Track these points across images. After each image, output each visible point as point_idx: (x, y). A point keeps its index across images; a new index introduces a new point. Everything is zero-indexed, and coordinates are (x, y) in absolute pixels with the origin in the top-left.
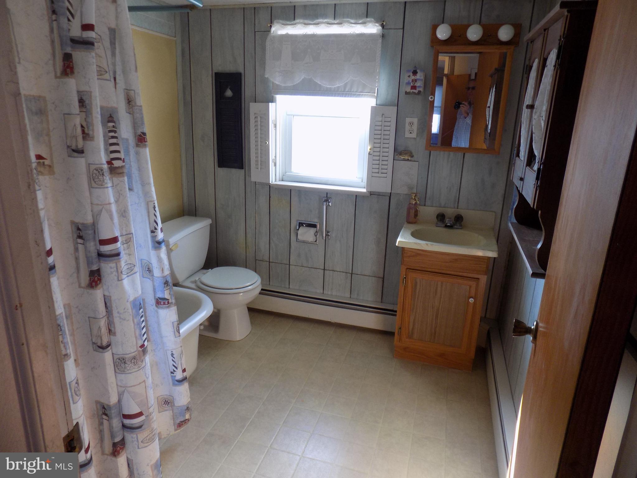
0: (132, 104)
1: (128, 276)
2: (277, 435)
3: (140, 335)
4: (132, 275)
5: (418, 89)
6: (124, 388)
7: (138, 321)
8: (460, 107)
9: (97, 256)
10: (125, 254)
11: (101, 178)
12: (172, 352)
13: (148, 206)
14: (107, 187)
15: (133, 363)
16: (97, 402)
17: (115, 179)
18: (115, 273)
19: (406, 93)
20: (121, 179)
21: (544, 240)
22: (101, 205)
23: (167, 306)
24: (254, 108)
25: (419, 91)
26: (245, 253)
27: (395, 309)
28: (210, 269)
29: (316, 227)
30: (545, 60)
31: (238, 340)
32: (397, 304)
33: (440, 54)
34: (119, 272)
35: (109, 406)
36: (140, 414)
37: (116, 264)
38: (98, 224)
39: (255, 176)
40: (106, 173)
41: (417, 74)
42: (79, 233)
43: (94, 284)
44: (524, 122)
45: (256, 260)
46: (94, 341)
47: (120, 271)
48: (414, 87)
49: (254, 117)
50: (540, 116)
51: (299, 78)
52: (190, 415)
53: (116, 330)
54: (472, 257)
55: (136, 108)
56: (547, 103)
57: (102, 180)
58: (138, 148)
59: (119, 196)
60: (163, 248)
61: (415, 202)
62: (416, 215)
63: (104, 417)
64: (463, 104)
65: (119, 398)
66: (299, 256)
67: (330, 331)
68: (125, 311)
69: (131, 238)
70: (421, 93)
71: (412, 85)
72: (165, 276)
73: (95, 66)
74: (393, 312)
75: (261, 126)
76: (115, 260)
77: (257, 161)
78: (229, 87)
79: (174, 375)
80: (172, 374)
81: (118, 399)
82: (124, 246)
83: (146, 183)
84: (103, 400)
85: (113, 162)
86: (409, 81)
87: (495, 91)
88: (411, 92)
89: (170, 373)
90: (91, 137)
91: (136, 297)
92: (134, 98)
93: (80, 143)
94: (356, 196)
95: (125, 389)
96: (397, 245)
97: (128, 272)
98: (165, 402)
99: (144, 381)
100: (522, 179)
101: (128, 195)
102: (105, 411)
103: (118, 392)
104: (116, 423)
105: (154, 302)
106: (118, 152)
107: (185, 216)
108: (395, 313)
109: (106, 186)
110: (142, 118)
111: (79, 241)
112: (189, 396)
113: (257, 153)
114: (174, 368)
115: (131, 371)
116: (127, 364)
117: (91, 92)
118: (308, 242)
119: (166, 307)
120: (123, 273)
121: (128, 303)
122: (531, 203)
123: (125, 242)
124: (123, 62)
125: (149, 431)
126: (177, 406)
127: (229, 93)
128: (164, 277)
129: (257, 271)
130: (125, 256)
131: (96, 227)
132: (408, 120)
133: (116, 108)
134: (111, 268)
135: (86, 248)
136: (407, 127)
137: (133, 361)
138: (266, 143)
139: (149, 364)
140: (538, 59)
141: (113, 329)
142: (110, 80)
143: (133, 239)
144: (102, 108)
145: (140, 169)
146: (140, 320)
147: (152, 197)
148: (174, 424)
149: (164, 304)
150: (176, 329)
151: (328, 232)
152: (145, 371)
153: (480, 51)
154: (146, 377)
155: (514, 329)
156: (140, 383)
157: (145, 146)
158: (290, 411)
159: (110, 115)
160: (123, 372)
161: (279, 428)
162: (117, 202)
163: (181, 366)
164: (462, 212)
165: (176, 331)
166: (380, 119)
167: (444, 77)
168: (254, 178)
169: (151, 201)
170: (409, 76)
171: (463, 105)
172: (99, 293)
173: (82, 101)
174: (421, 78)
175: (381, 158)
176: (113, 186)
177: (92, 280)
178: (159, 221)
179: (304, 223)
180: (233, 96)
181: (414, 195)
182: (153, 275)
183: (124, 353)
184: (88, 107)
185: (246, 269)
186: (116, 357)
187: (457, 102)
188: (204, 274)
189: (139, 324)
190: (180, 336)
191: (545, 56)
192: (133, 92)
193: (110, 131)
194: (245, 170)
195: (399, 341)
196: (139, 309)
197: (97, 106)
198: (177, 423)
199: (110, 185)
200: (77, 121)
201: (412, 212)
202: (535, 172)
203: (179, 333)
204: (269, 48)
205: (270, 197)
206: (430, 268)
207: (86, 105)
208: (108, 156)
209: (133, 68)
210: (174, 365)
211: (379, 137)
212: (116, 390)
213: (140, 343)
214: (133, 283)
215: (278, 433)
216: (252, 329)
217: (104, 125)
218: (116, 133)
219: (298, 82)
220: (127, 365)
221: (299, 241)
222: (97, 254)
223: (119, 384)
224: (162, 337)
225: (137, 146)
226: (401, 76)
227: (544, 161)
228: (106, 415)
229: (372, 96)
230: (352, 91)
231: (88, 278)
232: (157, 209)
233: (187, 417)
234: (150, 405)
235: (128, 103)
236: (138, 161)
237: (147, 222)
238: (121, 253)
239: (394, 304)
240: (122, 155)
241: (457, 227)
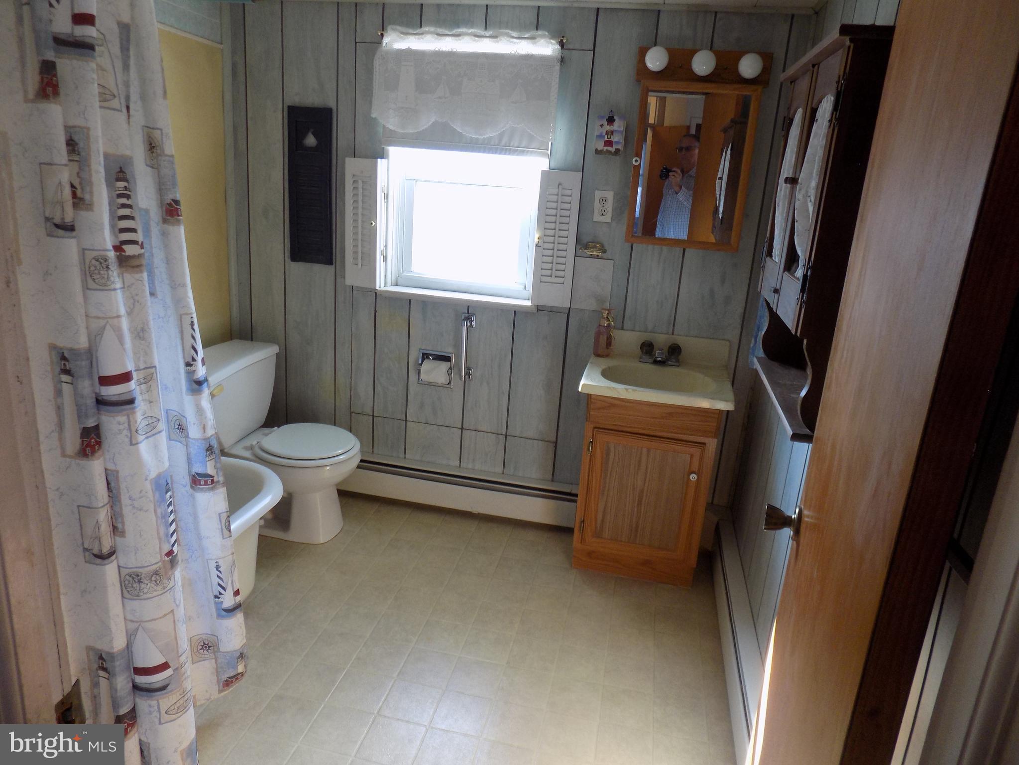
0: (157, 153)
1: (147, 438)
2: (388, 695)
3: (167, 535)
4: (154, 435)
5: (615, 147)
6: (139, 624)
7: (163, 512)
8: (669, 175)
9: (95, 403)
10: (143, 400)
11: (104, 274)
12: (217, 562)
13: (181, 324)
14: (115, 289)
15: (154, 582)
16: (89, 649)
17: (127, 276)
18: (125, 432)
19: (597, 152)
20: (137, 276)
21: (811, 384)
22: (103, 318)
23: (210, 486)
24: (351, 167)
25: (616, 149)
26: (333, 401)
27: (574, 492)
28: (276, 428)
29: (450, 362)
30: (814, 111)
31: (322, 542)
32: (578, 484)
33: (650, 94)
34: (133, 432)
35: (112, 656)
36: (165, 666)
37: (128, 416)
38: (97, 351)
39: (352, 277)
40: (113, 265)
41: (614, 123)
42: (65, 365)
43: (88, 450)
44: (781, 204)
45: (351, 413)
46: (86, 546)
47: (134, 430)
48: (609, 143)
49: (352, 181)
50: (807, 195)
51: (426, 121)
52: (245, 666)
53: (126, 527)
54: (694, 410)
55: (163, 158)
56: (818, 177)
57: (106, 277)
58: (166, 226)
59: (134, 304)
60: (206, 392)
61: (608, 322)
62: (609, 344)
63: (101, 673)
64: (674, 171)
65: (128, 641)
66: (422, 406)
67: (471, 527)
68: (141, 495)
69: (153, 373)
70: (621, 153)
71: (606, 139)
72: (207, 437)
73: (96, 85)
74: (571, 497)
75: (363, 196)
76: (125, 410)
77: (356, 253)
78: (312, 130)
79: (221, 600)
80: (216, 599)
81: (126, 642)
82: (141, 387)
83: (179, 284)
84: (100, 645)
85: (124, 247)
86: (602, 133)
87: (731, 154)
88: (605, 150)
89: (212, 597)
90: (87, 205)
91: (159, 473)
92: (161, 143)
93: (69, 215)
94: (515, 311)
95: (139, 626)
96: (580, 390)
97: (148, 431)
98: (203, 646)
99: (172, 611)
100: (776, 291)
101: (149, 304)
102: (102, 663)
103: (127, 632)
104: (122, 682)
105: (187, 480)
106: (133, 230)
107: (234, 339)
108: (576, 498)
109: (112, 287)
110: (174, 176)
111: (65, 378)
112: (244, 635)
113: (355, 240)
114: (219, 588)
115: (151, 596)
116: (144, 584)
117: (88, 129)
118: (437, 384)
119: (209, 488)
120: (140, 432)
121: (146, 481)
122: (792, 328)
123: (142, 381)
124: (143, 81)
125: (178, 694)
126: (223, 652)
127: (311, 140)
128: (206, 439)
129: (352, 430)
130: (142, 404)
131: (94, 357)
132: (598, 194)
133: (131, 158)
134: (119, 423)
135: (75, 390)
136: (597, 205)
137: (153, 579)
138: (372, 224)
139: (180, 583)
140: (803, 109)
141: (120, 526)
142: (121, 111)
143: (157, 375)
144: (106, 156)
145: (169, 261)
146: (166, 511)
147: (187, 306)
148: (218, 682)
149: (206, 483)
150: (225, 524)
151: (469, 369)
152: (174, 595)
153: (707, 91)
154: (175, 603)
155: (766, 520)
156: (165, 615)
157: (178, 222)
158: (409, 655)
159: (121, 168)
160: (137, 596)
161: (391, 684)
162: (130, 313)
163: (233, 586)
164: (681, 340)
165: (224, 528)
166: (555, 191)
167: (649, 129)
168: (349, 281)
169: (186, 314)
170: (602, 126)
171: (674, 173)
172: (97, 466)
173: (73, 143)
174: (619, 130)
175: (556, 253)
176: (124, 288)
177: (85, 445)
178: (199, 347)
179: (431, 355)
180: (317, 145)
181: (607, 312)
182: (187, 436)
183: (139, 565)
184: (83, 154)
185: (334, 427)
186: (124, 572)
187: (664, 169)
188: (266, 435)
189: (164, 516)
190: (231, 536)
191: (813, 106)
192: (159, 132)
193: (120, 196)
194: (335, 266)
195: (581, 542)
196: (165, 491)
197: (99, 153)
198: (223, 680)
199: (118, 285)
200: (65, 176)
201: (603, 340)
202: (799, 281)
203: (230, 531)
204: (379, 69)
205: (376, 311)
206: (631, 427)
207: (80, 150)
208: (117, 237)
209: (160, 92)
210: (219, 585)
211: (553, 219)
212: (124, 627)
213: (167, 549)
214: (156, 447)
215: (390, 690)
216: (344, 525)
217: (109, 185)
218: (131, 198)
219: (426, 127)
220: (143, 586)
221: (422, 383)
222: (94, 400)
223: (129, 617)
224: (200, 538)
225: (165, 221)
226: (589, 125)
227: (813, 263)
228: (105, 669)
229: (544, 155)
230: (512, 145)
231: (79, 441)
232: (196, 327)
233: (240, 669)
234: (181, 651)
235: (150, 150)
236: (166, 246)
237: (180, 349)
238: (137, 398)
239: (572, 484)
240: (139, 237)
241: (672, 363)
